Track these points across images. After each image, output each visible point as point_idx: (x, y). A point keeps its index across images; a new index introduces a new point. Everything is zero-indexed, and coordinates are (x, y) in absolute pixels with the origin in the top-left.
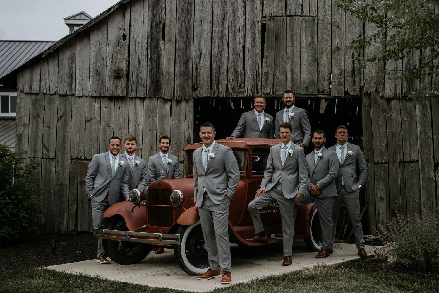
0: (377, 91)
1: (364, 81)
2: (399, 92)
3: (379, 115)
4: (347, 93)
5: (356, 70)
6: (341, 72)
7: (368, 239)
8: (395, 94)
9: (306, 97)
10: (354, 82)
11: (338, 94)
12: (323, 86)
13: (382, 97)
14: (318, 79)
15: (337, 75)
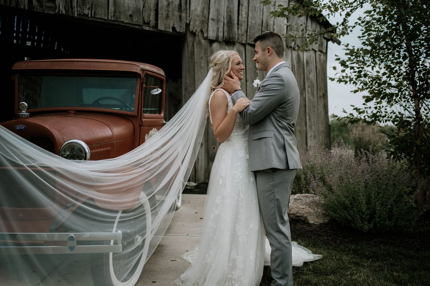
0: (202, 31)
1: (190, 18)
2: (221, 35)
3: (202, 57)
4: (174, 29)
5: (183, 4)
6: (169, 4)
7: (189, 186)
8: (217, 37)
9: (129, 27)
10: (180, 17)
11: (165, 28)
12: (149, 18)
13: (206, 38)
14: (143, 7)
15: (165, 6)
